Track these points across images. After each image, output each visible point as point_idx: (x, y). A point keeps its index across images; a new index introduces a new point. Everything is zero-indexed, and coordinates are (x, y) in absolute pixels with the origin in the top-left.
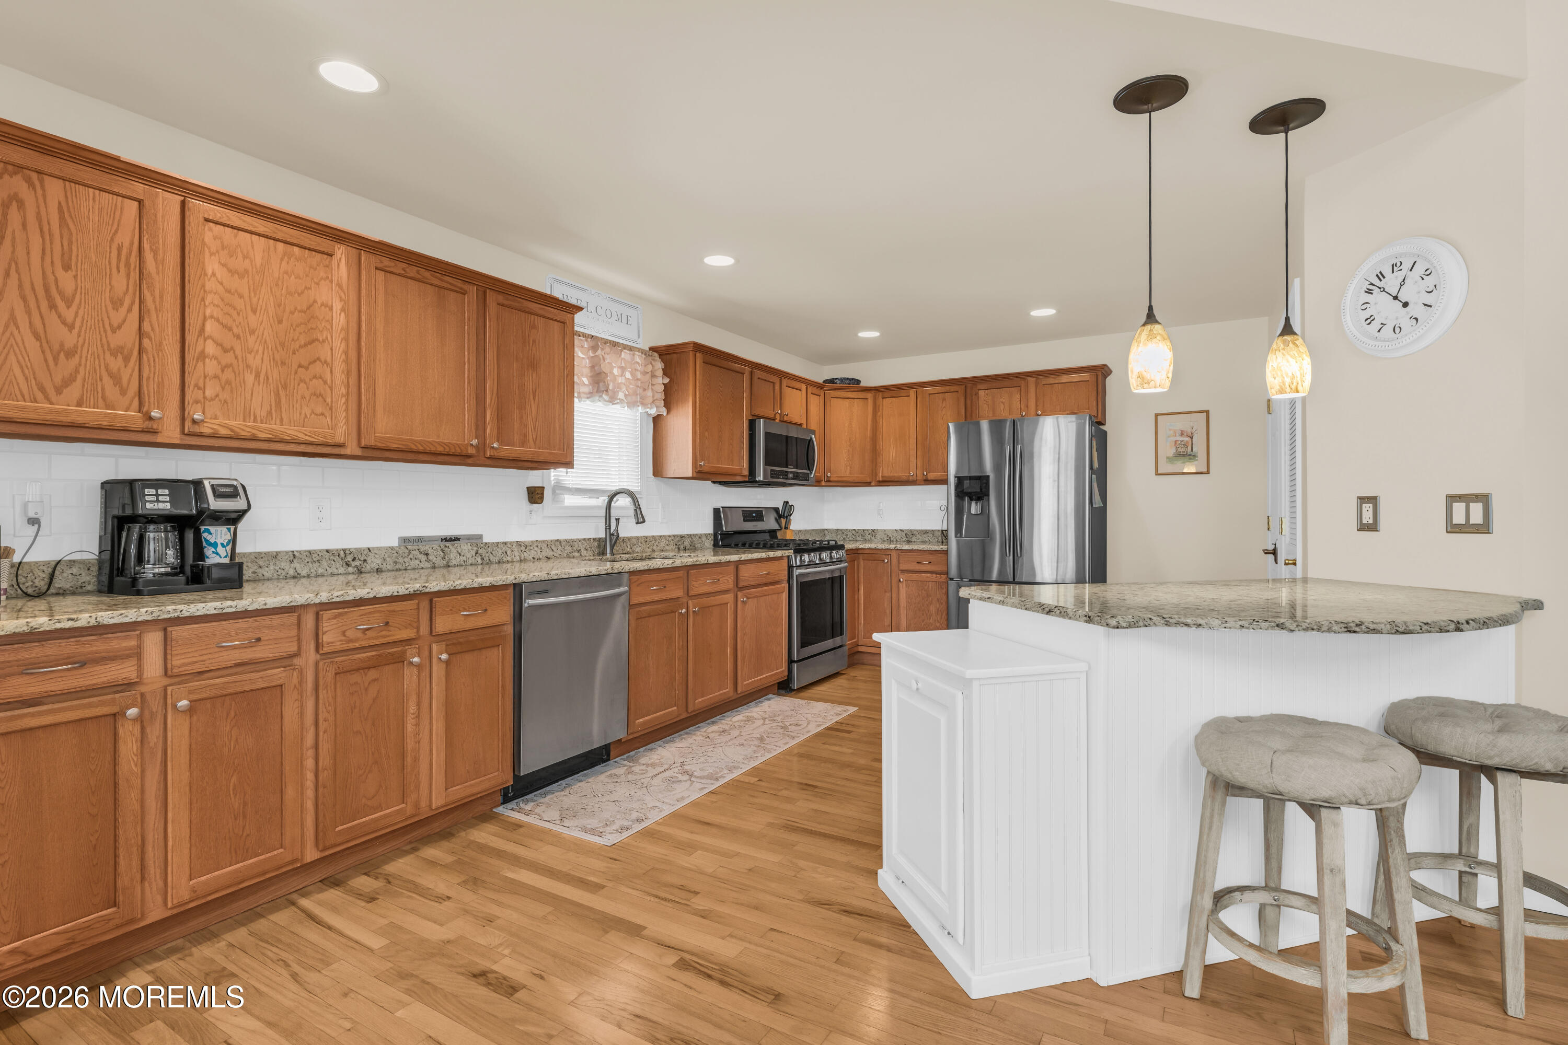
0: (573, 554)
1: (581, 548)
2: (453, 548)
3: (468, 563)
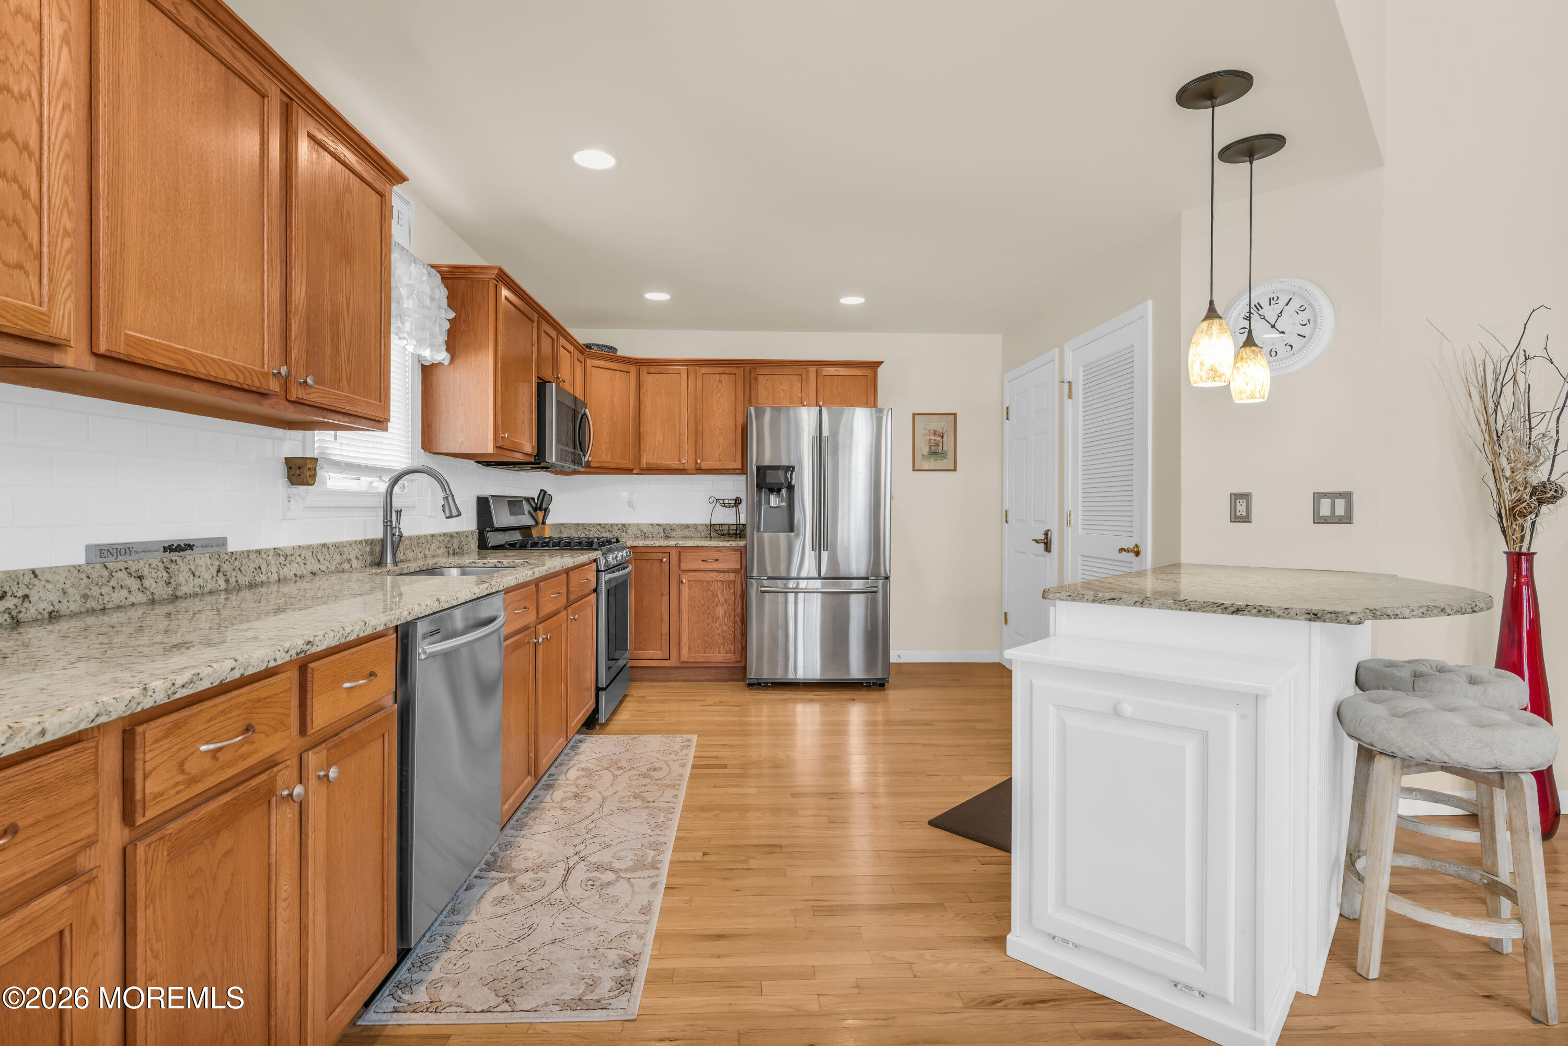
0: (343, 566)
1: (353, 557)
2: (183, 563)
3: (206, 590)
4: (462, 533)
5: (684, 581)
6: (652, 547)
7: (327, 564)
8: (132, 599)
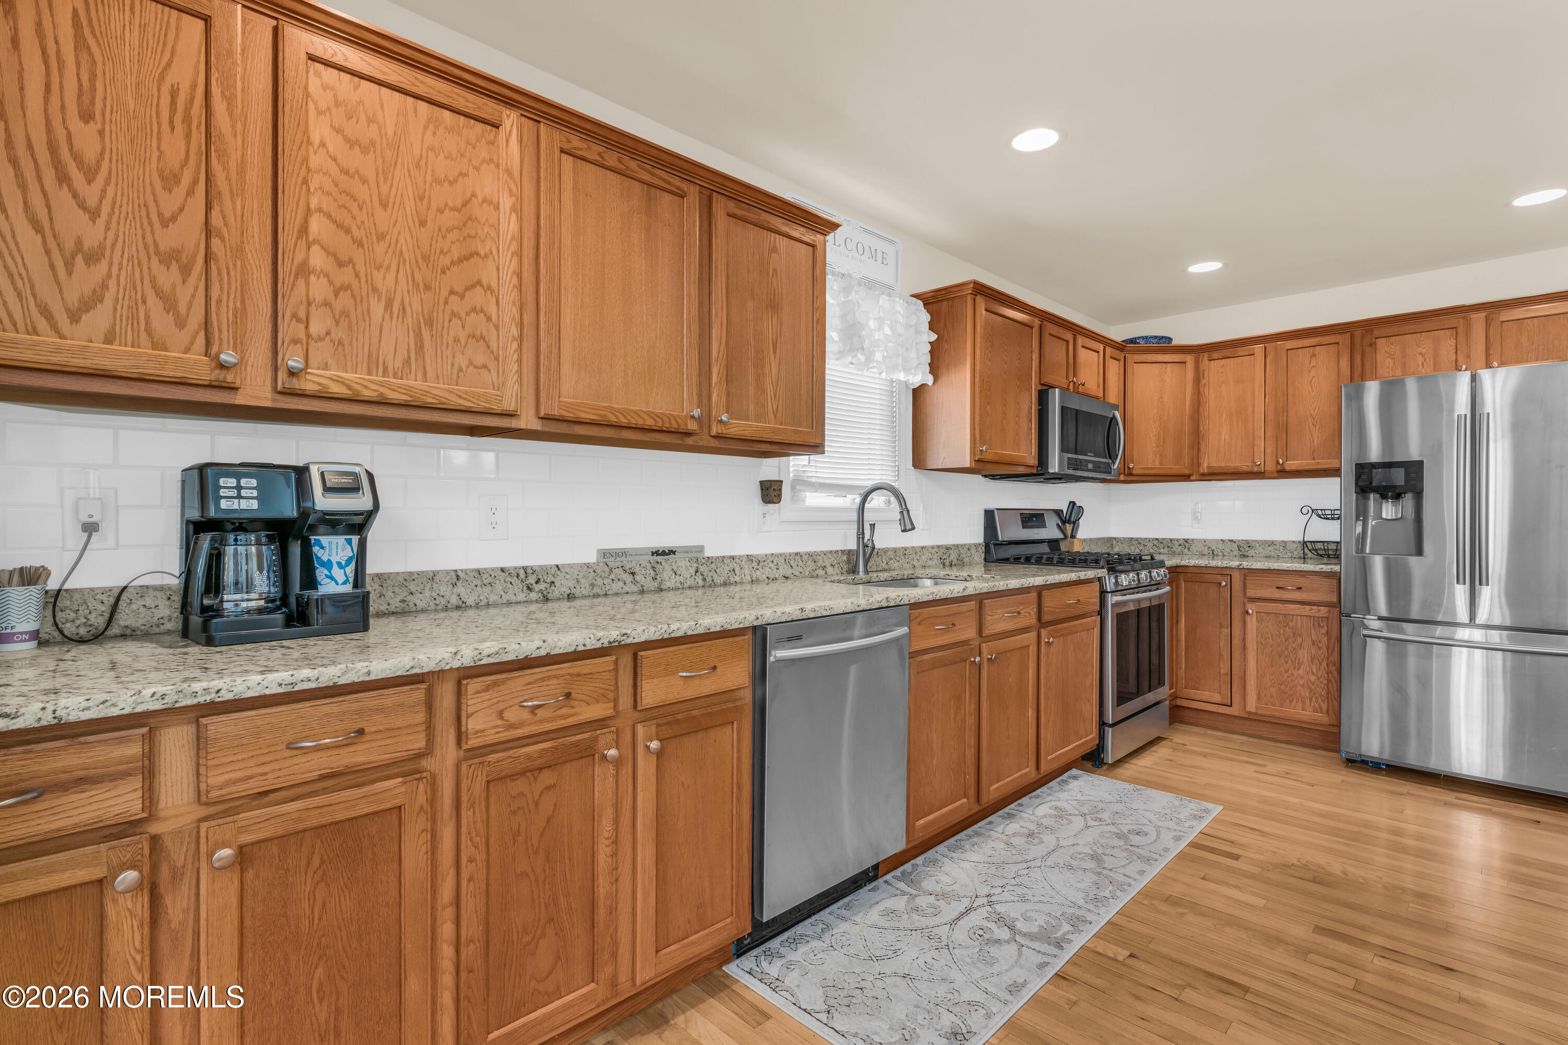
0: (817, 572)
1: (827, 564)
2: (666, 564)
3: (686, 585)
4: (963, 546)
5: (1250, 611)
6: (1206, 567)
7: (800, 570)
8: (626, 589)
